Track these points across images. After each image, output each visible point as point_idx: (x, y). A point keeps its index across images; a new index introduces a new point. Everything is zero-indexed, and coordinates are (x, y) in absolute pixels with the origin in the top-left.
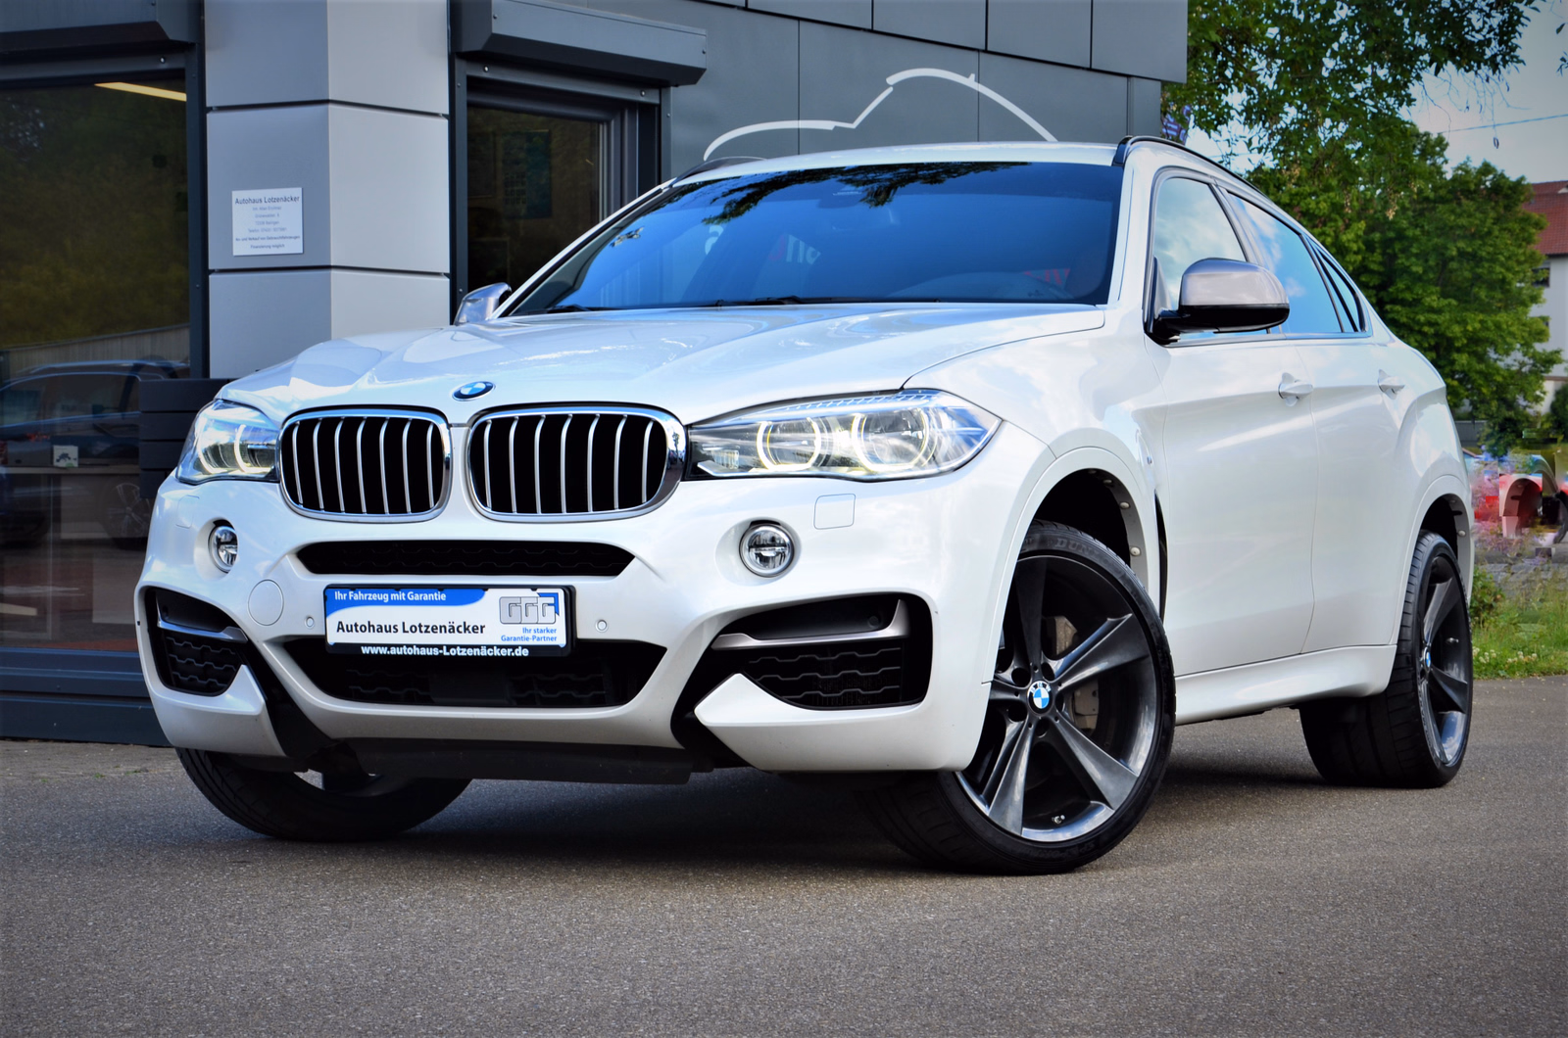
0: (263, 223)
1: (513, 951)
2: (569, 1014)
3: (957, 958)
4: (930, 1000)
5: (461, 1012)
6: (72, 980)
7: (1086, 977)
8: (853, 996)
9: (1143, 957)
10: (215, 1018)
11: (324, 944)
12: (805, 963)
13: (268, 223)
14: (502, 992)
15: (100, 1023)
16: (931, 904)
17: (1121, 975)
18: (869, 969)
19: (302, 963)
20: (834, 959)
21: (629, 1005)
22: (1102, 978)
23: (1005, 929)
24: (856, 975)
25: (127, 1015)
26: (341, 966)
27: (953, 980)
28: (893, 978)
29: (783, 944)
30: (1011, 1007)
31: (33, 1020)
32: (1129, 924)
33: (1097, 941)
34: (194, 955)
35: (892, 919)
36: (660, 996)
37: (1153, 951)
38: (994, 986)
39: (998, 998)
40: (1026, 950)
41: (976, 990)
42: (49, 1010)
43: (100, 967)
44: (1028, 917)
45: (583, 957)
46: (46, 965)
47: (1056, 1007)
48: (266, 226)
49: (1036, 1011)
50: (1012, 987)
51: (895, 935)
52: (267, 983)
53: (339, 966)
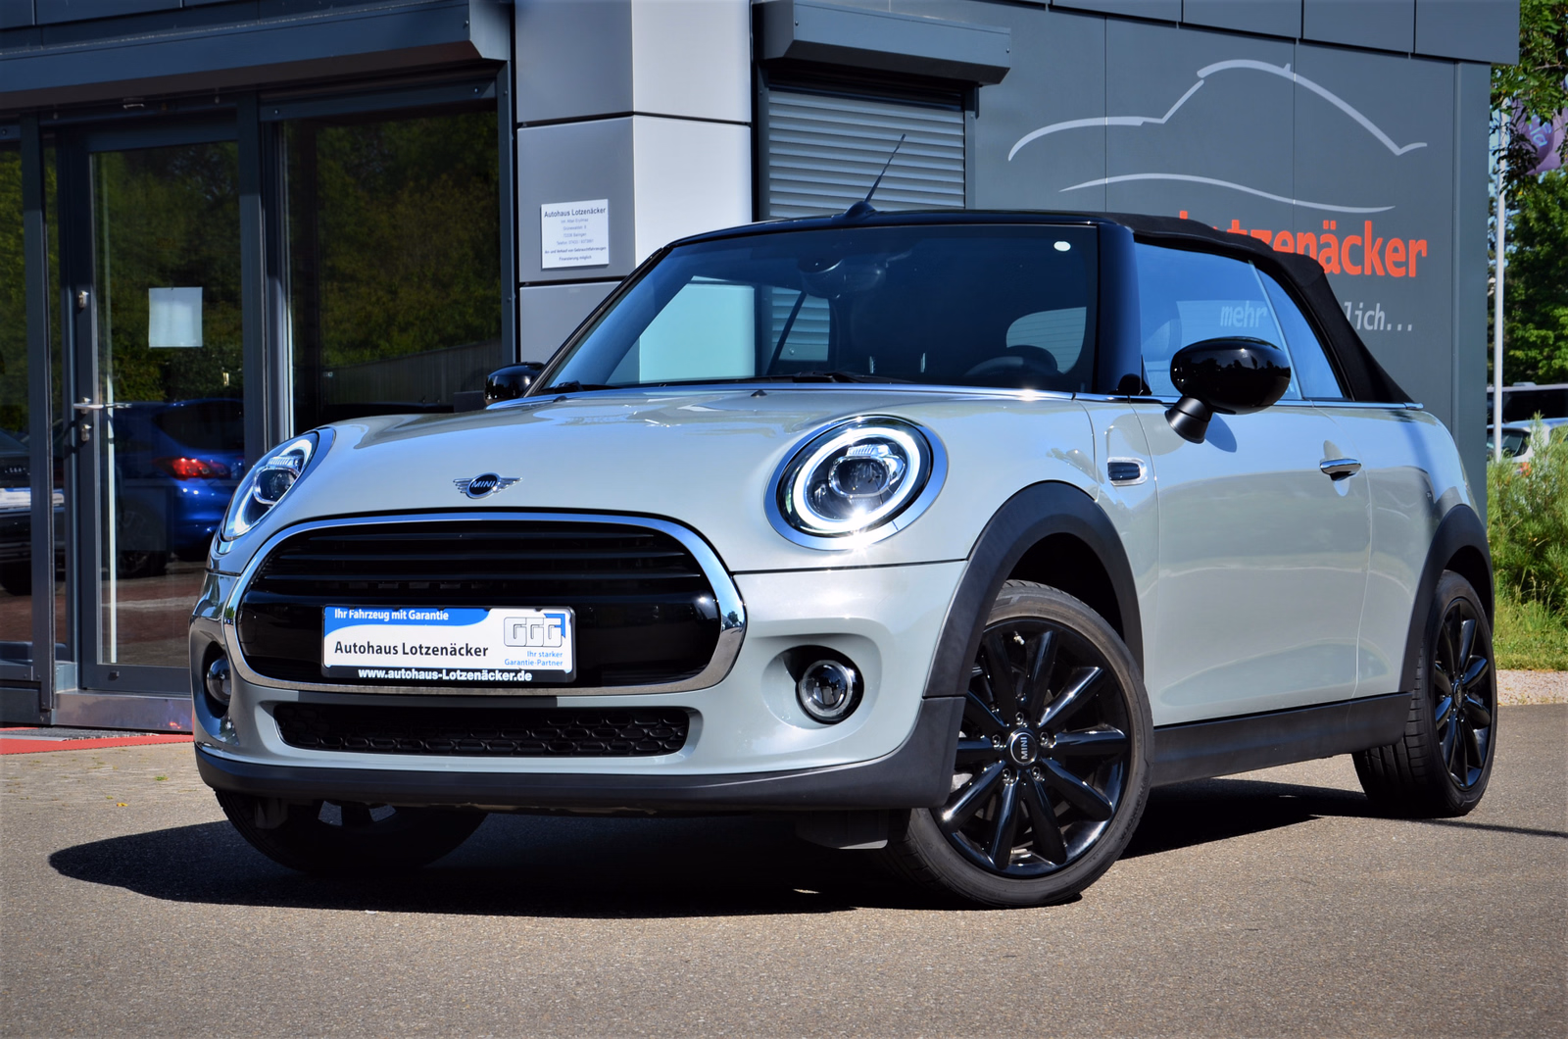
0: (571, 235)
1: (800, 958)
2: (850, 1021)
3: (1251, 969)
4: (1220, 1012)
5: (743, 1017)
6: (375, 979)
7: (1387, 991)
8: (1140, 1006)
9: (1451, 970)
10: (505, 1019)
11: (617, 948)
12: (1094, 972)
13: (576, 235)
14: (786, 998)
15: (396, 1022)
16: (1230, 914)
17: (1425, 989)
18: (1159, 979)
19: (593, 966)
20: (1124, 969)
21: (911, 1012)
22: (1403, 991)
23: (1305, 941)
24: (1145, 985)
25: (423, 1015)
26: (630, 969)
27: (1246, 991)
28: (1183, 989)
29: (1073, 952)
30: (1303, 1020)
31: (335, 1019)
32: (1438, 937)
33: (1402, 953)
34: (490, 957)
35: (1188, 929)
36: (942, 1004)
37: (1462, 964)
38: (1288, 998)
39: (1291, 1010)
40: (1325, 961)
41: (1269, 1002)
42: (350, 1009)
43: (402, 968)
44: (1330, 928)
45: (869, 964)
46: (351, 964)
47: (1352, 1021)
48: (573, 238)
49: (1330, 1024)
50: (1307, 1000)
51: (1189, 944)
52: (558, 986)
53: (628, 970)
